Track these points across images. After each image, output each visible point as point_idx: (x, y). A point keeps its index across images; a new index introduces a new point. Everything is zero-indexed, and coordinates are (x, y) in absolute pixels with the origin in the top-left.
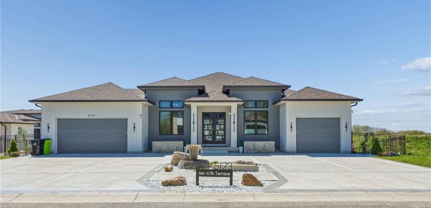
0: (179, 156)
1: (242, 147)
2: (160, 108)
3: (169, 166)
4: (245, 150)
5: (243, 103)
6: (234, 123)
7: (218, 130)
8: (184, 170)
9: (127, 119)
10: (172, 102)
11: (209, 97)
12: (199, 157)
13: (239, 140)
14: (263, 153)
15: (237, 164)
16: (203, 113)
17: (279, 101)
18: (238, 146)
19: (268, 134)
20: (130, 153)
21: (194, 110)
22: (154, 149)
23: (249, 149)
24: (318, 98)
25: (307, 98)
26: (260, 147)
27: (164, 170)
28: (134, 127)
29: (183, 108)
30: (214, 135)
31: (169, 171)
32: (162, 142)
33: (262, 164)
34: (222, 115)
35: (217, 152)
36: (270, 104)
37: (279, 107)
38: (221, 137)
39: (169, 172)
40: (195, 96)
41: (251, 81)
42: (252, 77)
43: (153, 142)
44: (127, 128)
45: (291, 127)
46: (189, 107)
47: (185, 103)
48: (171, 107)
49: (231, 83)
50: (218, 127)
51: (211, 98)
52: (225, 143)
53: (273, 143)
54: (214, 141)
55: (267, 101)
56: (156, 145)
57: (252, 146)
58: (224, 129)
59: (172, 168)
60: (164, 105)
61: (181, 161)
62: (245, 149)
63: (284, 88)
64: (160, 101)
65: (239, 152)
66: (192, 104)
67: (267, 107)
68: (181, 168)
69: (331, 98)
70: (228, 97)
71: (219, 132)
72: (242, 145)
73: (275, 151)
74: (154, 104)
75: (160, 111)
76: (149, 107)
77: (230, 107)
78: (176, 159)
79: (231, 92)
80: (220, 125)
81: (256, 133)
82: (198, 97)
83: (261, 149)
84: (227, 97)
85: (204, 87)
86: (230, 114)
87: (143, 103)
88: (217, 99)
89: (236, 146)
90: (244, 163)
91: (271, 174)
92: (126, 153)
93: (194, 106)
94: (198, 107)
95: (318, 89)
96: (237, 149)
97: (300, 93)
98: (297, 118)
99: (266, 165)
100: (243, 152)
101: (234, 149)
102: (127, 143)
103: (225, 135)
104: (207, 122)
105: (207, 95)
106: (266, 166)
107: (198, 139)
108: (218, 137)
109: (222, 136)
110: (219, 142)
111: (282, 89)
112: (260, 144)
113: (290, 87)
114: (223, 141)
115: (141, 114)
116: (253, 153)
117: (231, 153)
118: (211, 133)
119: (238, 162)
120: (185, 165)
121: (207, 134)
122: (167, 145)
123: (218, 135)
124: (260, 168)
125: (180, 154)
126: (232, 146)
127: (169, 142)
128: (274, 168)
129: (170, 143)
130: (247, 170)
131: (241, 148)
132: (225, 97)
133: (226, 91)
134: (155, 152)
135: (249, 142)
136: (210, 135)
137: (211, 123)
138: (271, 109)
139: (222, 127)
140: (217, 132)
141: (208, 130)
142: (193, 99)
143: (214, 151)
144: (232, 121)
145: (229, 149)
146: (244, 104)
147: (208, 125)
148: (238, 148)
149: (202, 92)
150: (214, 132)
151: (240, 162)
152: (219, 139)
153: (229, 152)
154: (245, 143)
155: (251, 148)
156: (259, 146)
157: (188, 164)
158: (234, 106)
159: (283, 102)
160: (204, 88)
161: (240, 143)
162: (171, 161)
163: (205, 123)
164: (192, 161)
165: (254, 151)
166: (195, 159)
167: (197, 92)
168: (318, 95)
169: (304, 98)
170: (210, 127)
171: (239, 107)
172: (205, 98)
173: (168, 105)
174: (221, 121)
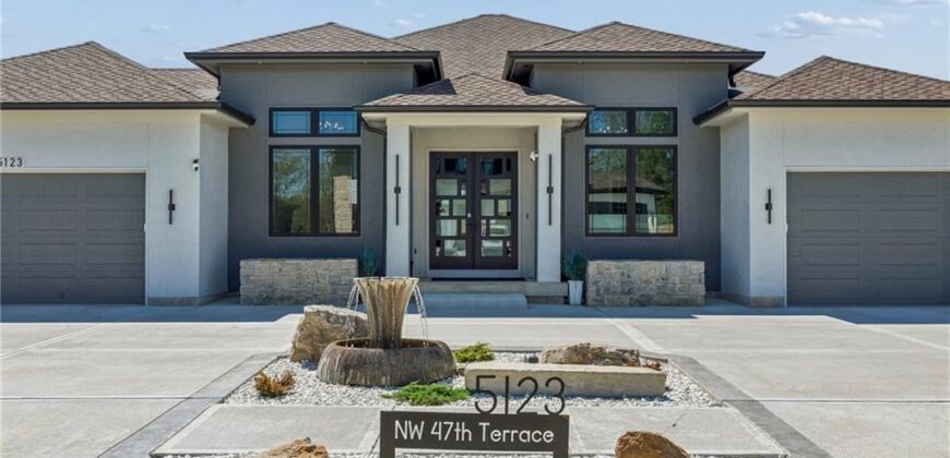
0: (326, 324)
1: (579, 284)
2: (272, 134)
3: (276, 372)
4: (591, 294)
5: (584, 115)
6: (550, 190)
7: (488, 219)
8: (339, 390)
9: (142, 176)
10: (315, 114)
11: (454, 93)
12: (414, 327)
13: (570, 258)
14: (659, 304)
15: (570, 361)
16: (432, 154)
17: (724, 107)
18: (564, 278)
19: (675, 234)
20: (156, 302)
21: (398, 144)
22: (245, 288)
23: (607, 291)
24: (873, 95)
25: (829, 96)
26: (648, 282)
27: (252, 389)
28: (172, 207)
29: (358, 135)
30: (472, 236)
31: (273, 396)
32: (276, 264)
33: (675, 357)
34: (504, 164)
35: (486, 300)
36: (685, 120)
37: (716, 130)
38: (500, 244)
39: (273, 403)
40: (404, 91)
41: (614, 35)
42: (616, 23)
43: (242, 263)
44: (144, 211)
45: (768, 207)
46: (381, 131)
47: (364, 115)
48: (315, 132)
49: (537, 45)
50: (487, 208)
51: (462, 98)
52: (515, 266)
53: (698, 267)
54: (474, 260)
55: (674, 110)
56: (256, 271)
57: (618, 277)
58: (512, 216)
59: (288, 381)
60: (286, 123)
61: (332, 346)
62: (591, 290)
63: (738, 60)
64: (272, 110)
65: (566, 300)
66: (392, 119)
67: (674, 133)
68: (331, 381)
69: (922, 97)
70: (528, 93)
71: (494, 225)
72: (581, 275)
73: (706, 297)
74: (250, 120)
75: (272, 148)
76: (232, 131)
77: (534, 132)
78: (310, 336)
79: (538, 77)
80: (496, 198)
81: (631, 230)
82: (413, 92)
83: (652, 289)
84: (522, 93)
85: (435, 56)
86: (533, 156)
87: (202, 116)
88: (487, 102)
89: (557, 278)
90: (599, 356)
91: (731, 410)
92: (143, 303)
93: (398, 129)
94: (412, 131)
95: (865, 67)
96: (561, 289)
97: (801, 78)
98: (789, 174)
99: (692, 362)
100: (584, 302)
101: (551, 291)
102: (143, 264)
103: (514, 237)
104: (448, 187)
105: (448, 88)
106: (690, 364)
107: (412, 251)
108: (487, 244)
109: (504, 239)
110: (492, 263)
111: (731, 66)
112: (647, 272)
113: (759, 55)
114: (508, 260)
115: (197, 156)
116: (621, 305)
117: (540, 304)
118: (464, 231)
119: (574, 350)
120: (346, 368)
121: (449, 234)
122: (294, 275)
123: (488, 238)
124: (675, 380)
125: (328, 315)
126: (540, 279)
127: (304, 263)
128: (730, 379)
129: (307, 265)
130: (618, 390)
131: (575, 287)
132: (517, 94)
133: (520, 75)
134: (249, 302)
135: (606, 264)
136: (458, 237)
137: (463, 193)
138: (687, 140)
139: (504, 206)
140: (484, 228)
141: (451, 217)
142: (394, 100)
143: (472, 299)
144: (543, 184)
145: (531, 288)
146: (587, 119)
147: (451, 198)
148: (564, 285)
149: (428, 75)
150: (473, 225)
151: (582, 354)
152: (489, 249)
153: (531, 300)
154: (593, 267)
155: (616, 284)
156: (644, 277)
157: (361, 363)
158: (550, 128)
159: (737, 111)
160: (436, 61)
161: (573, 267)
162: (294, 347)
163: (440, 192)
164: (379, 351)
165: (626, 299)
166: (390, 340)
167: (409, 76)
168: (871, 85)
169: (816, 95)
170: (460, 207)
171: (567, 130)
172: (439, 97)
173: (301, 123)
174: (499, 186)
